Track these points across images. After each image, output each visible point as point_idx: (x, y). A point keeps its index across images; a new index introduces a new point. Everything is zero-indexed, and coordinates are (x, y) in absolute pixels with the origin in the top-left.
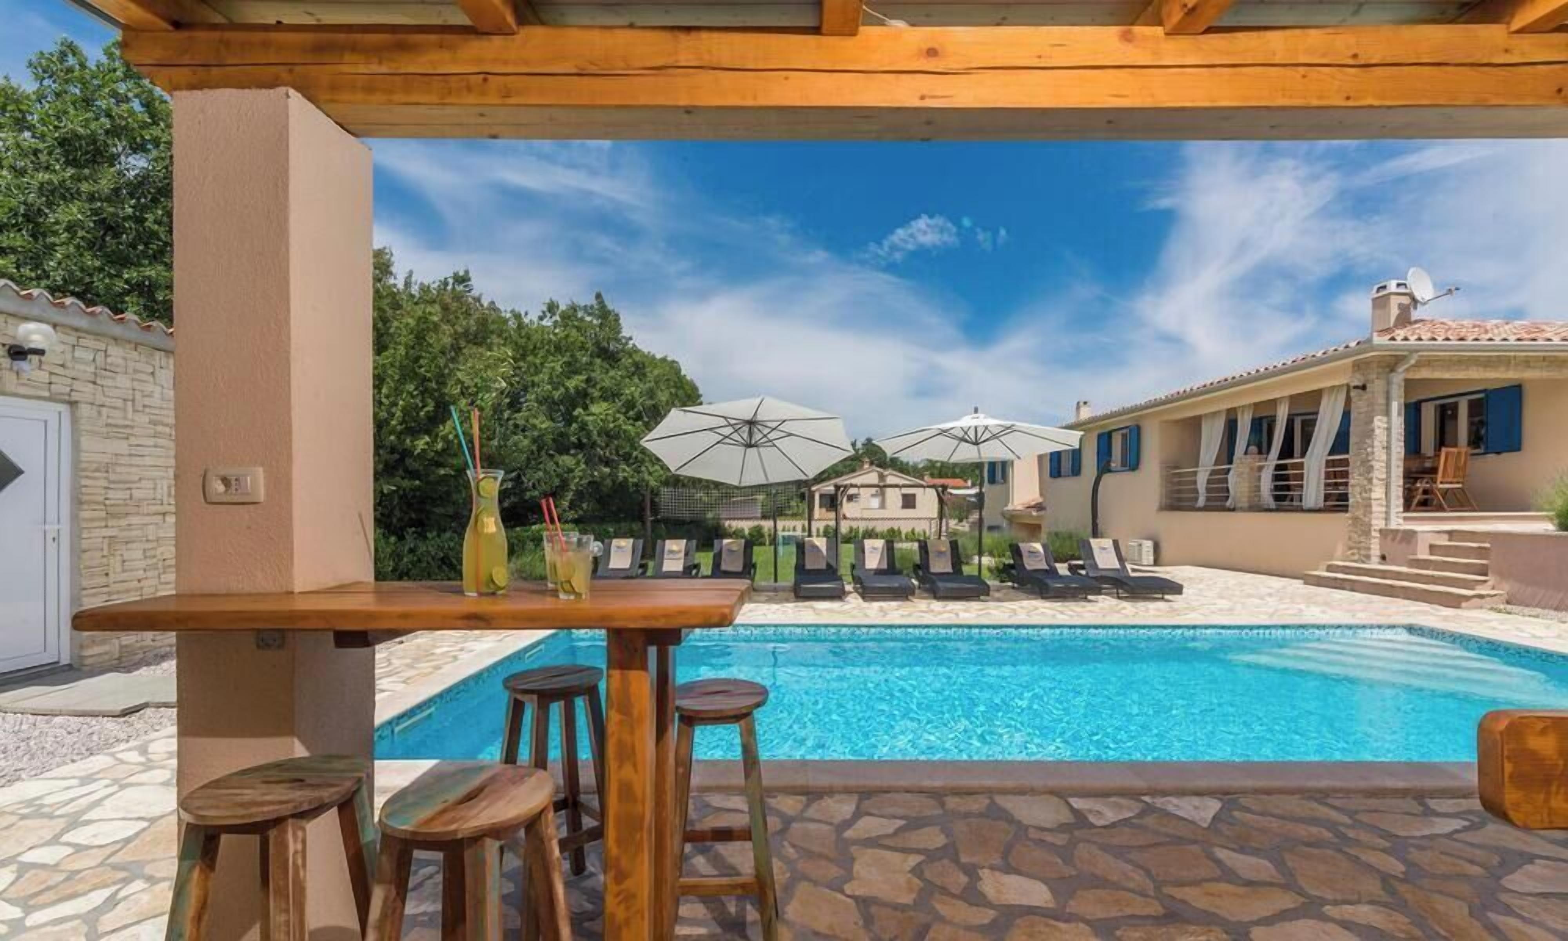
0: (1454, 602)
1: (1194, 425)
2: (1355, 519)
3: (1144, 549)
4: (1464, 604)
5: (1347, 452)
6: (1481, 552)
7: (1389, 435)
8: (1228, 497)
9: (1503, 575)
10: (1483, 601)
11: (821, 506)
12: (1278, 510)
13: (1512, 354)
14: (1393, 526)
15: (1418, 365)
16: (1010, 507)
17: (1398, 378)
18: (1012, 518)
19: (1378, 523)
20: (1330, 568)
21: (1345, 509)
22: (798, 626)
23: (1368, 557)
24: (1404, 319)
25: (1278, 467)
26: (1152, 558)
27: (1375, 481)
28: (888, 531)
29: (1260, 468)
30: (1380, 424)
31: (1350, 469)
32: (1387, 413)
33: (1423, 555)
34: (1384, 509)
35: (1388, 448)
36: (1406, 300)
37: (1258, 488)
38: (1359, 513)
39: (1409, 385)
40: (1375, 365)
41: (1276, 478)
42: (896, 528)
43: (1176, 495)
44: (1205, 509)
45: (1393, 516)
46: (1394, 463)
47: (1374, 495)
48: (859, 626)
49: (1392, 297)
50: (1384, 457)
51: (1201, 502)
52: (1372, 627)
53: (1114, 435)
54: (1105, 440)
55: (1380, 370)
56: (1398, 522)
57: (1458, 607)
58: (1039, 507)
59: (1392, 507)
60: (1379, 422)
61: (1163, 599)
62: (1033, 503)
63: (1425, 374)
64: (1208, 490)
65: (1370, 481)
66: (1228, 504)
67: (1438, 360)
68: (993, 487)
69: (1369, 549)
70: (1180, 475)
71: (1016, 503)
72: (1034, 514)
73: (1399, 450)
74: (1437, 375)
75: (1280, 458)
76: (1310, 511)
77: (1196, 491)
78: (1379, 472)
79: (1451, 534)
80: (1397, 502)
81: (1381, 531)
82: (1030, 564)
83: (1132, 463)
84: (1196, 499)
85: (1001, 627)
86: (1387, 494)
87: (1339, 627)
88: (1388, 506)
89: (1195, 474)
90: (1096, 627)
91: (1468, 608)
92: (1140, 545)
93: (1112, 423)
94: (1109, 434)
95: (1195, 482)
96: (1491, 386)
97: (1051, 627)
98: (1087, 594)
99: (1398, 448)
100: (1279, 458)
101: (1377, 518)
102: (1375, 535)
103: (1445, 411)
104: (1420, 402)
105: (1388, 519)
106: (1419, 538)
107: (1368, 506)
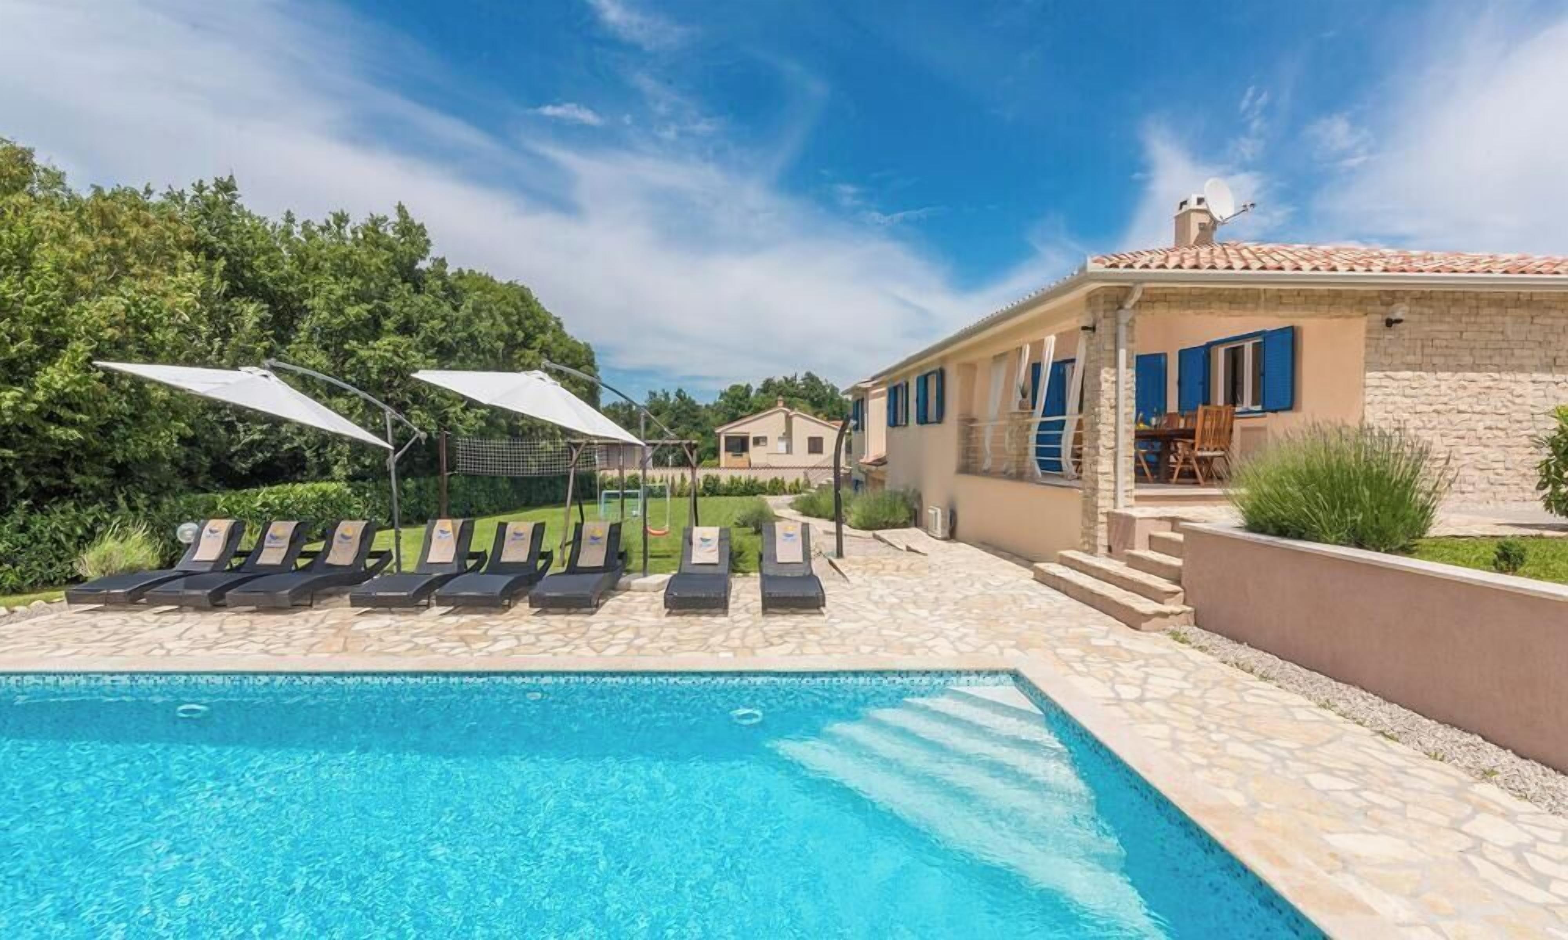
0: (1138, 622)
2: (1086, 498)
3: (939, 519)
4: (1144, 625)
5: (1064, 414)
6: (1180, 550)
7: (1117, 391)
8: (1004, 461)
10: (1167, 621)
11: (727, 450)
12: (1043, 480)
13: (1262, 287)
14: (1119, 507)
15: (1152, 300)
16: (864, 460)
17: (1126, 316)
18: (868, 473)
19: (1105, 504)
20: (1061, 560)
22: (218, 674)
23: (1096, 547)
24: (1203, 241)
25: (1043, 426)
26: (947, 530)
27: (1102, 449)
28: (772, 482)
29: (1030, 424)
30: (1108, 376)
31: (1084, 433)
32: (1116, 363)
33: (1142, 551)
34: (1112, 487)
35: (1116, 407)
36: (1205, 219)
37: (1026, 451)
38: (1089, 491)
40: (1101, 301)
41: (1040, 439)
42: (780, 478)
44: (988, 474)
45: (1121, 494)
46: (1122, 427)
47: (1100, 469)
48: (298, 674)
49: (1192, 214)
50: (1112, 419)
51: (987, 464)
52: (968, 673)
53: (930, 377)
54: (924, 384)
55: (1109, 306)
56: (1128, 502)
57: (1141, 628)
58: (883, 461)
59: (1120, 483)
60: (1106, 374)
63: (1160, 311)
64: (992, 448)
65: (1096, 449)
67: (1177, 293)
68: (857, 434)
69: (1095, 537)
70: (973, 427)
71: (870, 455)
73: (1128, 410)
75: (1047, 412)
77: (984, 450)
78: (1105, 441)
79: (1174, 523)
80: (1127, 477)
81: (1108, 514)
83: (941, 413)
84: (984, 460)
85: (488, 674)
86: (1115, 465)
87: (927, 673)
88: (1117, 482)
90: (613, 674)
91: (1151, 630)
92: (936, 514)
93: (925, 365)
94: (927, 377)
95: (984, 440)
97: (553, 674)
99: (1128, 407)
100: (1044, 415)
101: (1104, 498)
102: (1102, 518)
103: (1235, 358)
104: (1210, 345)
105: (1115, 499)
106: (1138, 525)
107: (1096, 482)
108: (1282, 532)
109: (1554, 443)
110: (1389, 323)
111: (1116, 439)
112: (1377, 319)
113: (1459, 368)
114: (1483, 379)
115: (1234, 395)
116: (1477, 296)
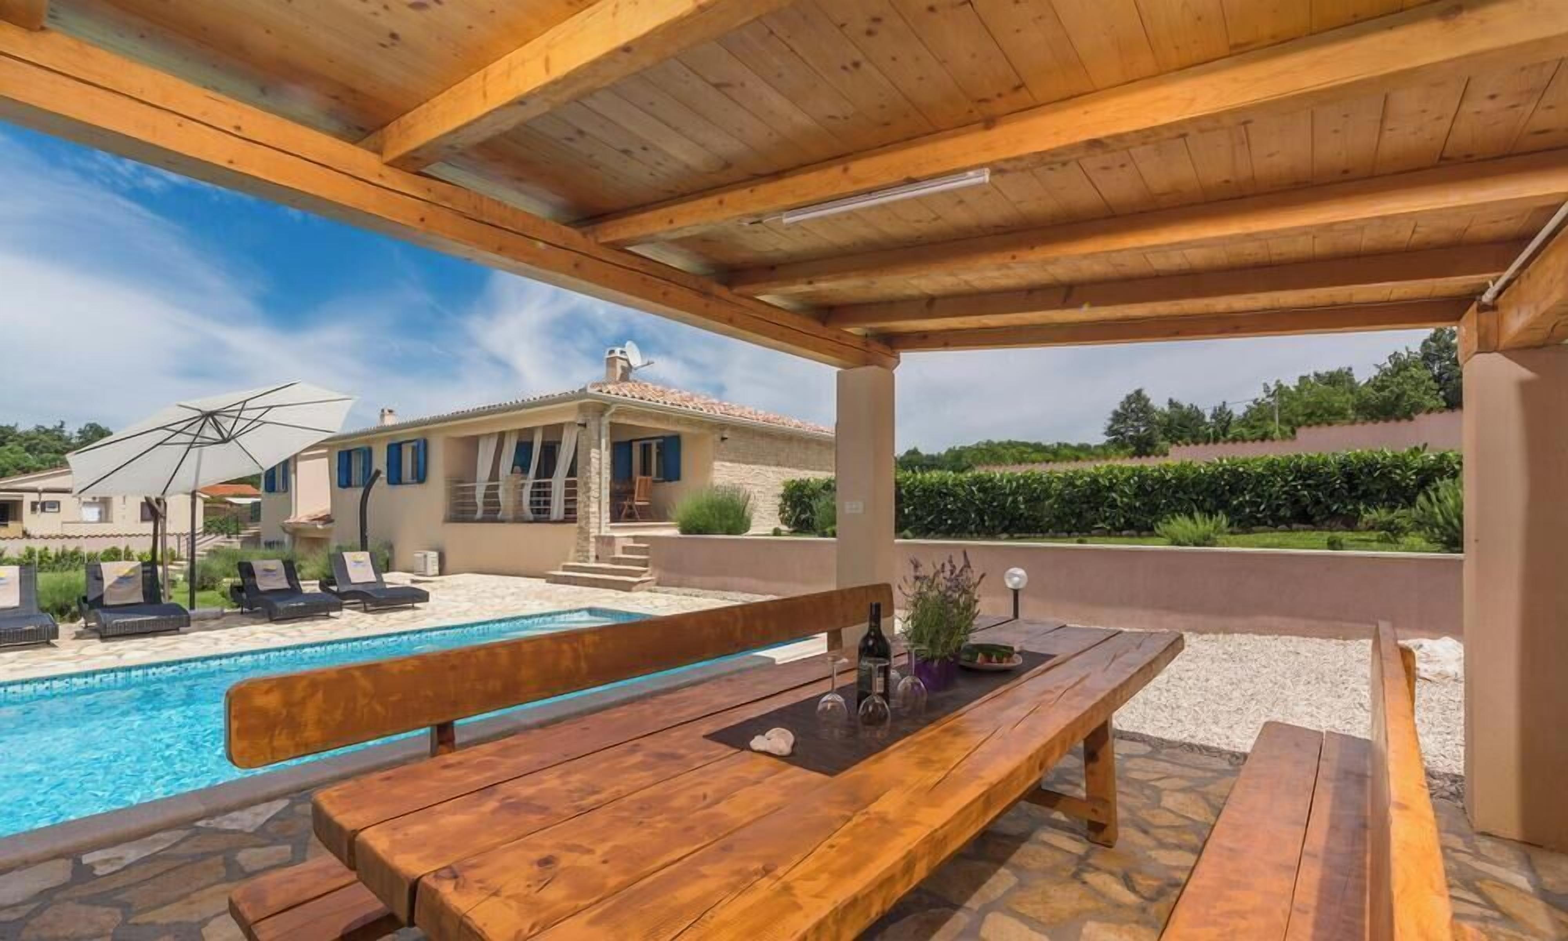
0: (627, 587)
1: (473, 442)
2: (580, 528)
3: (429, 560)
4: (634, 588)
6: (644, 551)
7: (600, 464)
8: (498, 511)
9: (656, 566)
10: (644, 585)
12: (536, 521)
14: (603, 534)
15: (618, 413)
16: (292, 520)
17: (606, 421)
18: (296, 532)
19: (594, 532)
20: (566, 569)
21: (574, 520)
23: (588, 557)
24: (625, 378)
25: (535, 485)
26: (436, 568)
27: (592, 499)
29: (523, 485)
30: (595, 455)
31: (578, 489)
32: (599, 447)
33: (619, 554)
34: (598, 520)
35: (600, 474)
36: (625, 364)
37: (520, 502)
38: (583, 524)
39: (614, 428)
40: (591, 409)
41: (534, 494)
43: (461, 508)
44: (482, 521)
45: (603, 525)
46: (603, 485)
47: (591, 510)
49: (618, 360)
50: (598, 480)
51: (479, 514)
53: (404, 446)
54: (395, 451)
55: (594, 413)
56: (606, 531)
57: (629, 590)
58: (327, 519)
59: (603, 518)
60: (594, 453)
61: (413, 608)
62: (321, 515)
63: (622, 420)
64: (485, 504)
65: (589, 498)
66: (500, 515)
67: (631, 411)
68: (273, 496)
69: (588, 551)
70: (463, 489)
71: (299, 515)
72: (320, 527)
73: (606, 474)
74: (629, 422)
75: (538, 476)
76: (556, 522)
77: (475, 504)
78: (594, 493)
79: (636, 538)
80: (606, 515)
81: (596, 537)
82: (264, 584)
83: (421, 476)
84: (475, 512)
86: (600, 508)
88: (600, 518)
89: (474, 488)
91: (638, 591)
92: (425, 556)
93: (401, 436)
94: (399, 446)
95: (474, 497)
96: (666, 434)
98: (329, 611)
101: (594, 527)
102: (593, 540)
103: (646, 449)
104: (631, 441)
105: (600, 528)
106: (617, 541)
107: (588, 518)
108: (699, 532)
109: (783, 496)
110: (723, 439)
111: (600, 493)
112: (717, 437)
113: (747, 463)
114: (756, 468)
115: (645, 471)
116: (754, 430)
